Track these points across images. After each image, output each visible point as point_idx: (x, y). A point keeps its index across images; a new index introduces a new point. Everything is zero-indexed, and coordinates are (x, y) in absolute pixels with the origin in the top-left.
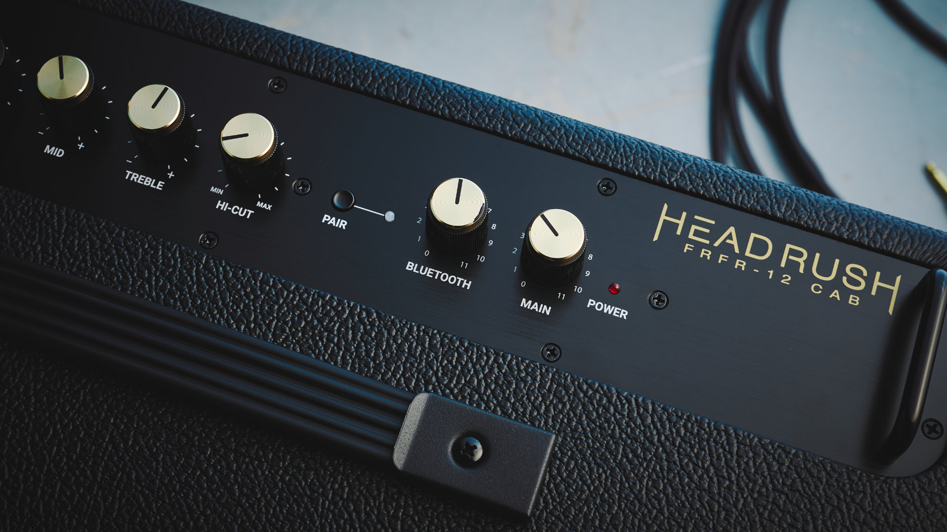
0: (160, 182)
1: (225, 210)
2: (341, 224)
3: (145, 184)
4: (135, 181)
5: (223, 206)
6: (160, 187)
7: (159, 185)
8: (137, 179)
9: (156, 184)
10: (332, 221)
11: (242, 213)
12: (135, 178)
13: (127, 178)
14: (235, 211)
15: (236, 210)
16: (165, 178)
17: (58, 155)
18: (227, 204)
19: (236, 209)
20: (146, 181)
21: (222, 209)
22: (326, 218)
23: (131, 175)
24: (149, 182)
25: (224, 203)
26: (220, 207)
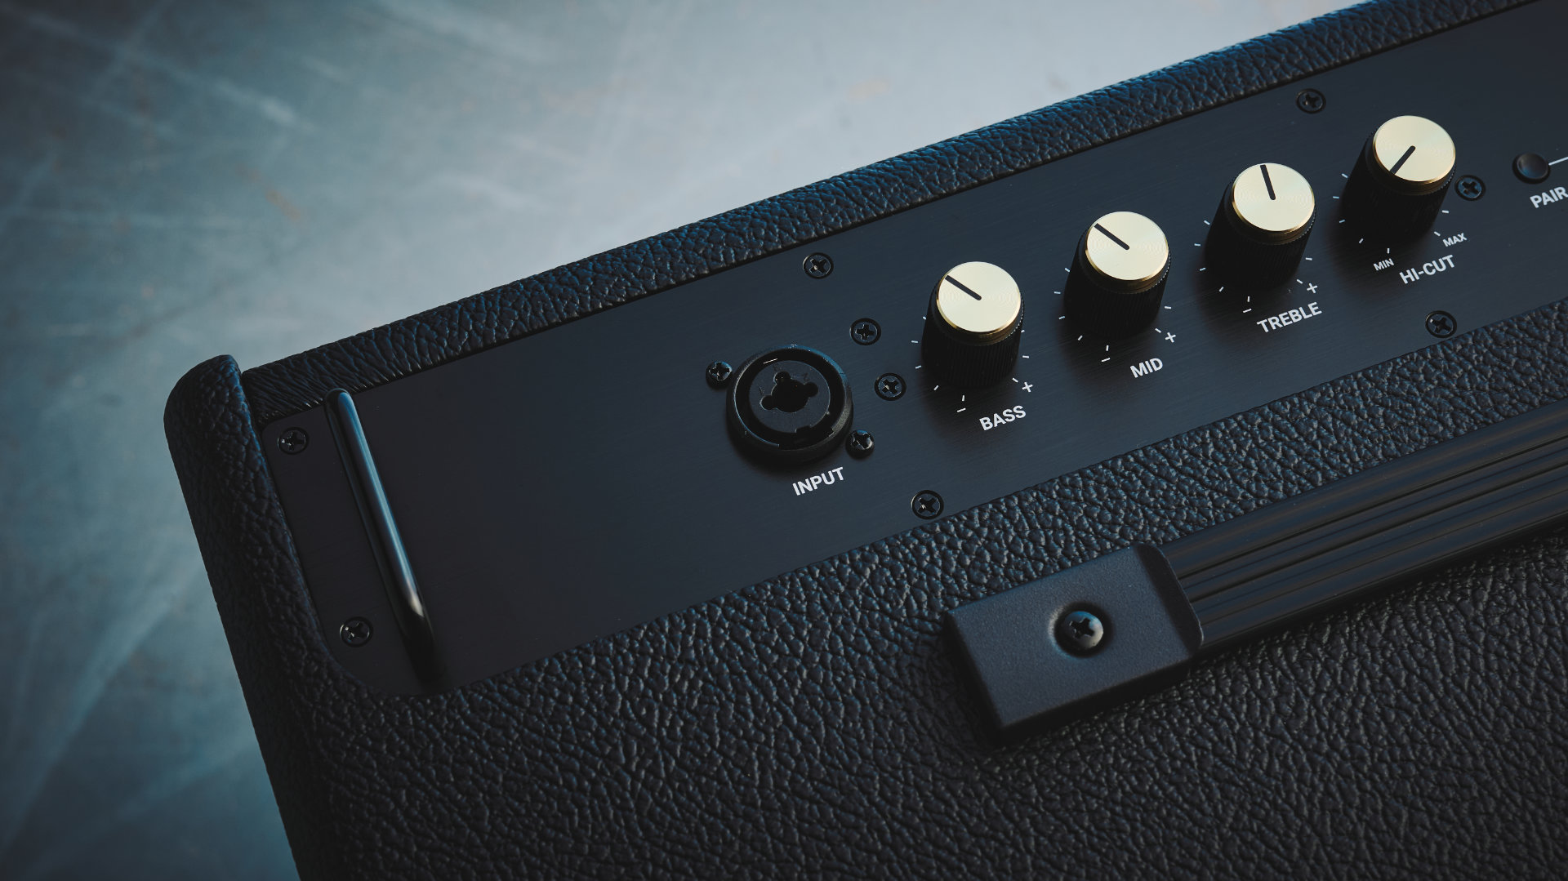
0: (1310, 306)
1: (1418, 278)
2: (1559, 195)
3: (1295, 321)
4: (1280, 326)
5: (1410, 275)
6: (1316, 311)
7: (1312, 310)
8: (1280, 322)
9: (1308, 311)
10: (1546, 199)
11: (1441, 267)
12: (1277, 323)
13: (1267, 330)
14: (1430, 271)
15: (1430, 269)
16: (1311, 297)
17: (1156, 369)
18: (1413, 270)
19: (1428, 267)
20: (1293, 317)
21: (1413, 280)
22: (1535, 200)
23: (1267, 324)
24: (1296, 315)
25: (1408, 271)
26: (1409, 279)
